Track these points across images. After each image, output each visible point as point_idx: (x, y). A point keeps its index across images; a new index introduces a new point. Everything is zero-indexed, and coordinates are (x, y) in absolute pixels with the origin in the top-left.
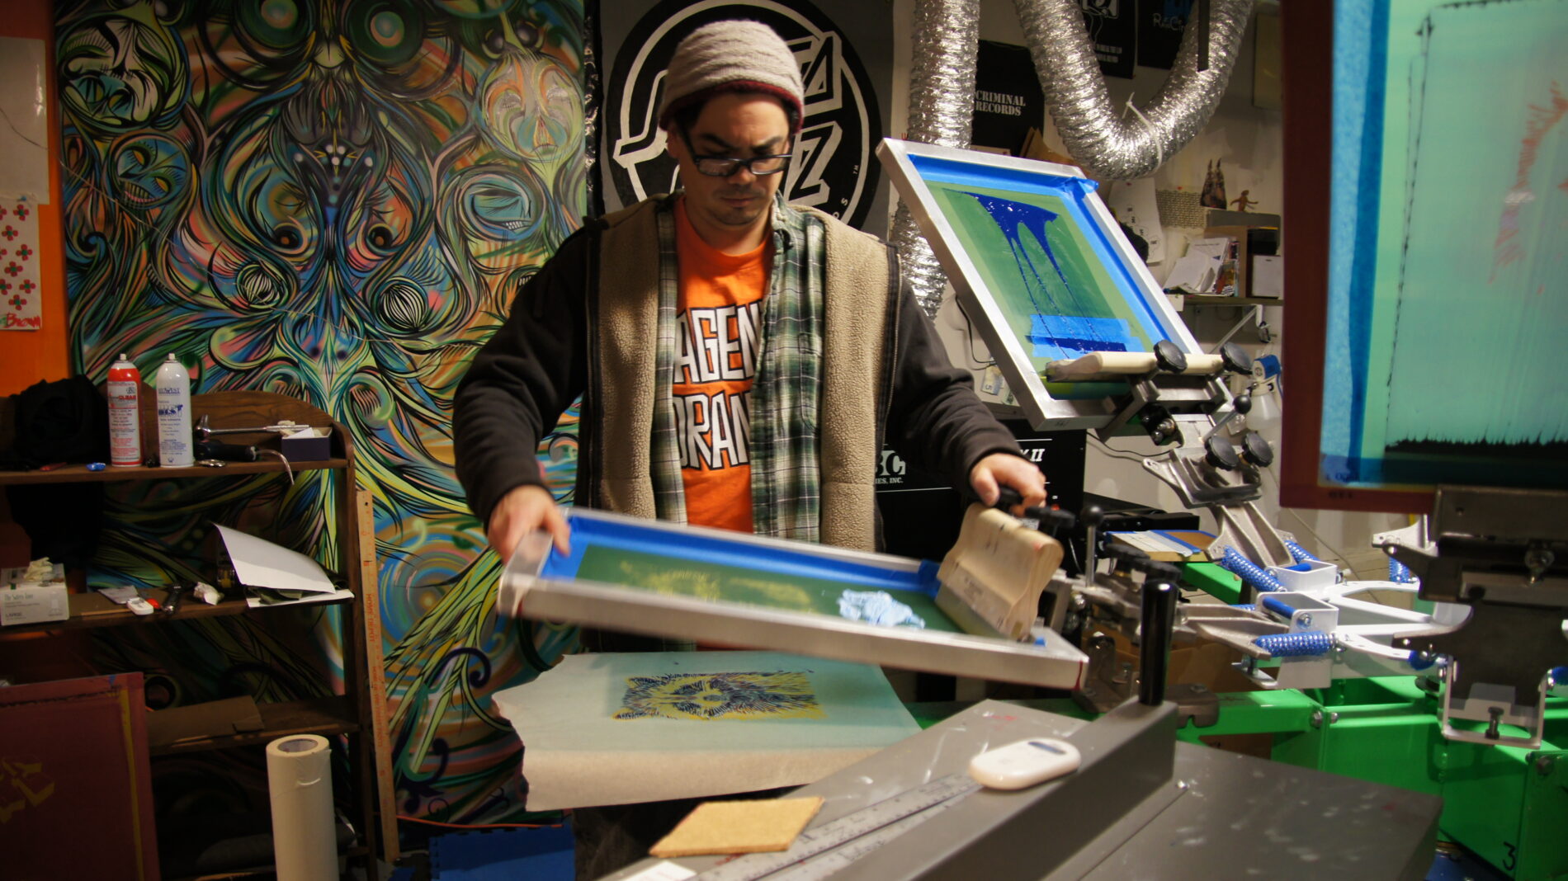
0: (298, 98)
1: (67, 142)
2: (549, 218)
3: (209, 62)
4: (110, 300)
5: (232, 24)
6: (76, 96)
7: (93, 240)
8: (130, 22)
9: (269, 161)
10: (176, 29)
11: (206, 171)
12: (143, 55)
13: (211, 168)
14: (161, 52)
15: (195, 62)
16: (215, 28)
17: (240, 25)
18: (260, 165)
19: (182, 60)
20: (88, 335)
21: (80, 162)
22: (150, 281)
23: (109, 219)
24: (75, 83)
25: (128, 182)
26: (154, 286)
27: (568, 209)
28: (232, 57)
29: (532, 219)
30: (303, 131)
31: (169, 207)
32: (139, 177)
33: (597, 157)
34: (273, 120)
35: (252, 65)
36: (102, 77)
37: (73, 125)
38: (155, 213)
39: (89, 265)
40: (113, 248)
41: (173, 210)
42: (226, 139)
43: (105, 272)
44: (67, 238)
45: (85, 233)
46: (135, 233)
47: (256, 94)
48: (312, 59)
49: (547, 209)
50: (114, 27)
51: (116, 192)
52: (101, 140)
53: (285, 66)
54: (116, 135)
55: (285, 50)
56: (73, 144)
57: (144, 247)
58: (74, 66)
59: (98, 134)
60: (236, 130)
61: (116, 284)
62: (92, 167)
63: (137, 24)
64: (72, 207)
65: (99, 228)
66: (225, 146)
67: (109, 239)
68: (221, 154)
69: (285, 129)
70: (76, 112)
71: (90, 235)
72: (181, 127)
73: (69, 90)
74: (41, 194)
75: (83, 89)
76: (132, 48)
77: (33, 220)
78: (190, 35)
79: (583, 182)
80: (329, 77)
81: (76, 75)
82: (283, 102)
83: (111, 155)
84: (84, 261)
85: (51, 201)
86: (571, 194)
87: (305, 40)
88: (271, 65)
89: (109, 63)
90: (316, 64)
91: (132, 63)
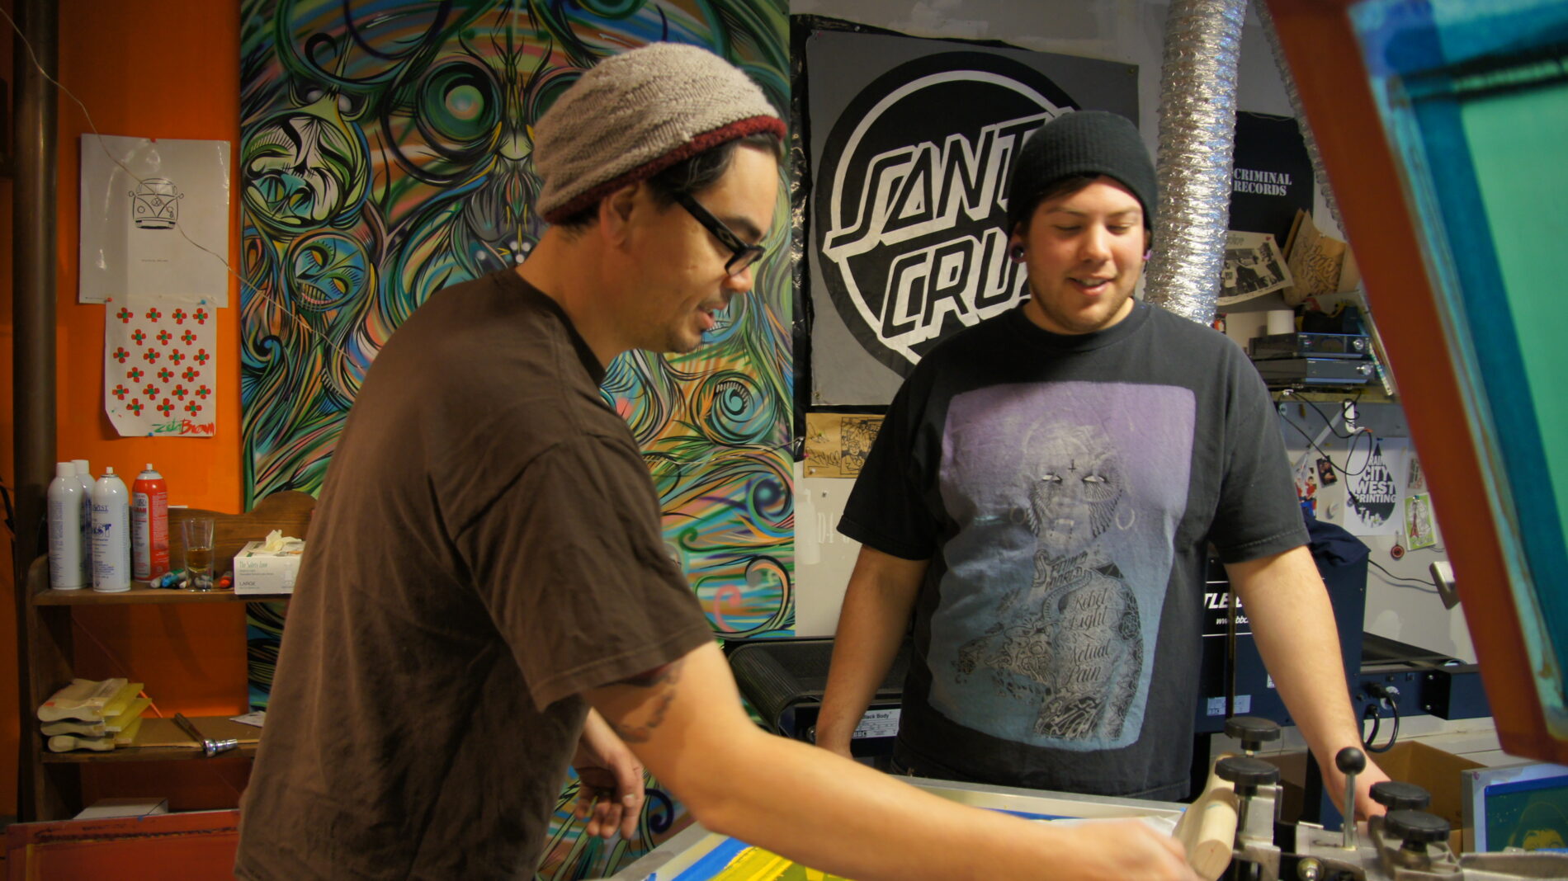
0: (482, 192)
1: (247, 243)
2: (750, 319)
3: (390, 157)
4: (283, 406)
5: (415, 116)
6: (257, 195)
7: (268, 344)
8: (314, 119)
9: (450, 260)
10: (358, 124)
11: (385, 272)
12: (324, 152)
13: (390, 267)
14: (343, 149)
15: (377, 157)
16: (398, 122)
17: (423, 117)
18: (440, 263)
19: (364, 155)
20: (260, 442)
21: (258, 264)
22: (324, 387)
23: (286, 322)
24: (257, 182)
25: (304, 282)
26: (328, 391)
27: (771, 308)
28: (415, 151)
29: (731, 320)
30: (486, 227)
31: (347, 309)
32: (315, 278)
33: (805, 251)
34: (456, 216)
35: (435, 158)
36: (283, 177)
37: (253, 226)
38: (331, 315)
39: (263, 370)
40: (288, 352)
41: (349, 311)
42: (406, 236)
43: (278, 378)
44: (243, 343)
45: (261, 337)
46: (311, 336)
47: (439, 189)
48: (497, 151)
49: (748, 308)
50: (297, 124)
51: (293, 293)
52: (278, 240)
53: (467, 160)
54: (296, 235)
55: (470, 142)
56: (253, 245)
57: (319, 351)
58: (257, 166)
59: (277, 234)
60: (416, 228)
61: (290, 388)
62: (271, 269)
63: (320, 120)
64: (249, 310)
65: (275, 332)
66: (404, 244)
67: (284, 343)
68: (400, 252)
69: (468, 225)
70: (257, 213)
71: (266, 339)
72: (361, 224)
73: (251, 190)
74: (220, 296)
75: (264, 189)
76: (314, 145)
77: (211, 323)
78: (373, 129)
79: (789, 278)
80: (516, 169)
81: (258, 175)
82: (467, 197)
83: (289, 255)
84: (261, 366)
85: (229, 304)
86: (774, 291)
87: (491, 130)
88: (455, 158)
89: (291, 162)
90: (501, 156)
91: (315, 160)
